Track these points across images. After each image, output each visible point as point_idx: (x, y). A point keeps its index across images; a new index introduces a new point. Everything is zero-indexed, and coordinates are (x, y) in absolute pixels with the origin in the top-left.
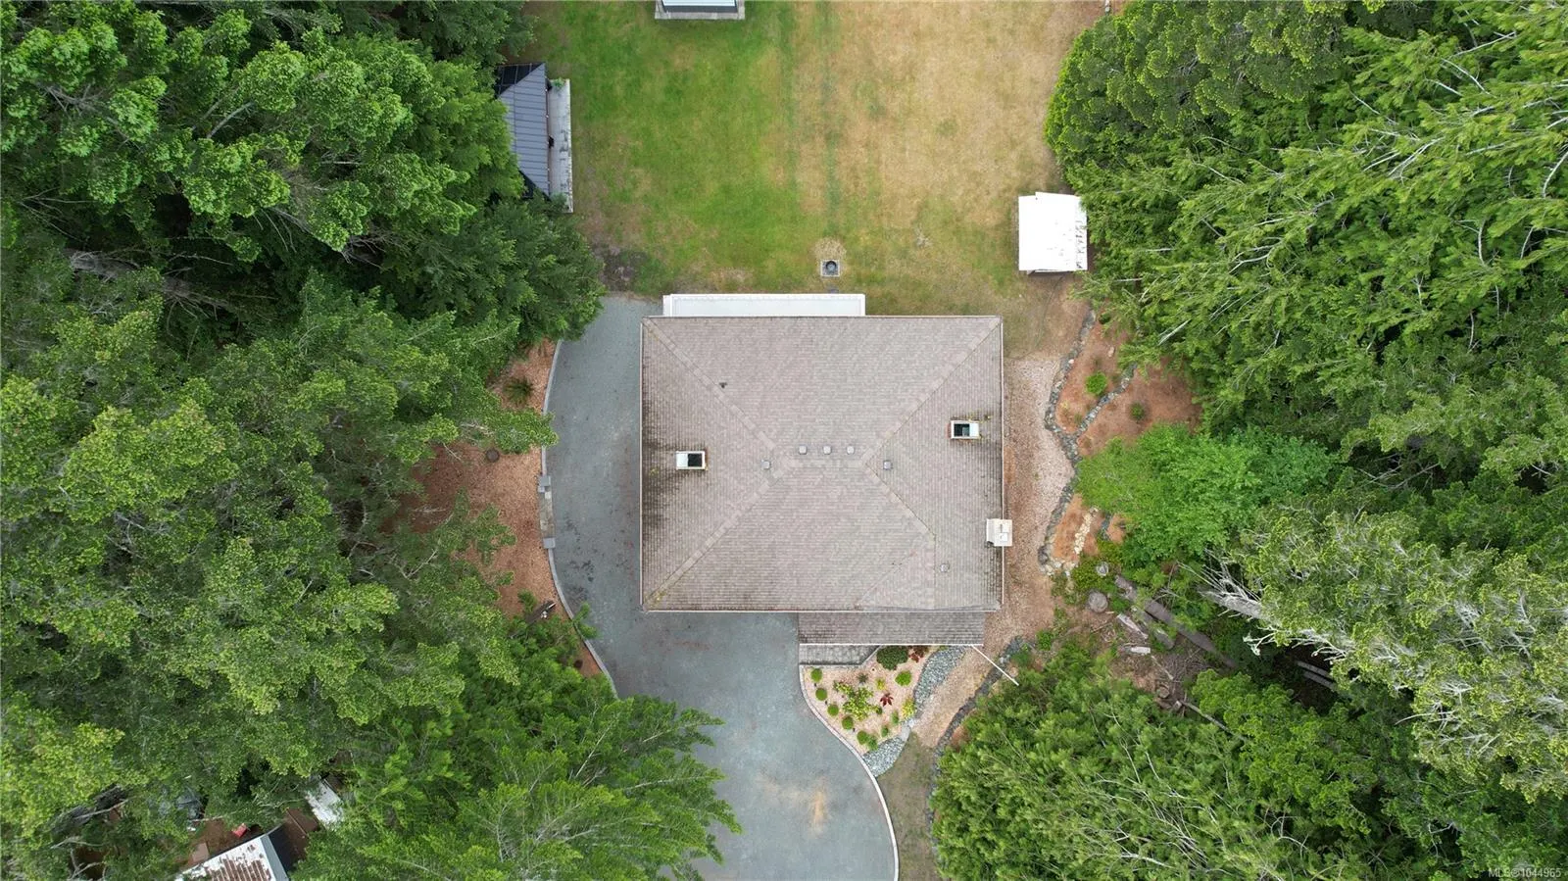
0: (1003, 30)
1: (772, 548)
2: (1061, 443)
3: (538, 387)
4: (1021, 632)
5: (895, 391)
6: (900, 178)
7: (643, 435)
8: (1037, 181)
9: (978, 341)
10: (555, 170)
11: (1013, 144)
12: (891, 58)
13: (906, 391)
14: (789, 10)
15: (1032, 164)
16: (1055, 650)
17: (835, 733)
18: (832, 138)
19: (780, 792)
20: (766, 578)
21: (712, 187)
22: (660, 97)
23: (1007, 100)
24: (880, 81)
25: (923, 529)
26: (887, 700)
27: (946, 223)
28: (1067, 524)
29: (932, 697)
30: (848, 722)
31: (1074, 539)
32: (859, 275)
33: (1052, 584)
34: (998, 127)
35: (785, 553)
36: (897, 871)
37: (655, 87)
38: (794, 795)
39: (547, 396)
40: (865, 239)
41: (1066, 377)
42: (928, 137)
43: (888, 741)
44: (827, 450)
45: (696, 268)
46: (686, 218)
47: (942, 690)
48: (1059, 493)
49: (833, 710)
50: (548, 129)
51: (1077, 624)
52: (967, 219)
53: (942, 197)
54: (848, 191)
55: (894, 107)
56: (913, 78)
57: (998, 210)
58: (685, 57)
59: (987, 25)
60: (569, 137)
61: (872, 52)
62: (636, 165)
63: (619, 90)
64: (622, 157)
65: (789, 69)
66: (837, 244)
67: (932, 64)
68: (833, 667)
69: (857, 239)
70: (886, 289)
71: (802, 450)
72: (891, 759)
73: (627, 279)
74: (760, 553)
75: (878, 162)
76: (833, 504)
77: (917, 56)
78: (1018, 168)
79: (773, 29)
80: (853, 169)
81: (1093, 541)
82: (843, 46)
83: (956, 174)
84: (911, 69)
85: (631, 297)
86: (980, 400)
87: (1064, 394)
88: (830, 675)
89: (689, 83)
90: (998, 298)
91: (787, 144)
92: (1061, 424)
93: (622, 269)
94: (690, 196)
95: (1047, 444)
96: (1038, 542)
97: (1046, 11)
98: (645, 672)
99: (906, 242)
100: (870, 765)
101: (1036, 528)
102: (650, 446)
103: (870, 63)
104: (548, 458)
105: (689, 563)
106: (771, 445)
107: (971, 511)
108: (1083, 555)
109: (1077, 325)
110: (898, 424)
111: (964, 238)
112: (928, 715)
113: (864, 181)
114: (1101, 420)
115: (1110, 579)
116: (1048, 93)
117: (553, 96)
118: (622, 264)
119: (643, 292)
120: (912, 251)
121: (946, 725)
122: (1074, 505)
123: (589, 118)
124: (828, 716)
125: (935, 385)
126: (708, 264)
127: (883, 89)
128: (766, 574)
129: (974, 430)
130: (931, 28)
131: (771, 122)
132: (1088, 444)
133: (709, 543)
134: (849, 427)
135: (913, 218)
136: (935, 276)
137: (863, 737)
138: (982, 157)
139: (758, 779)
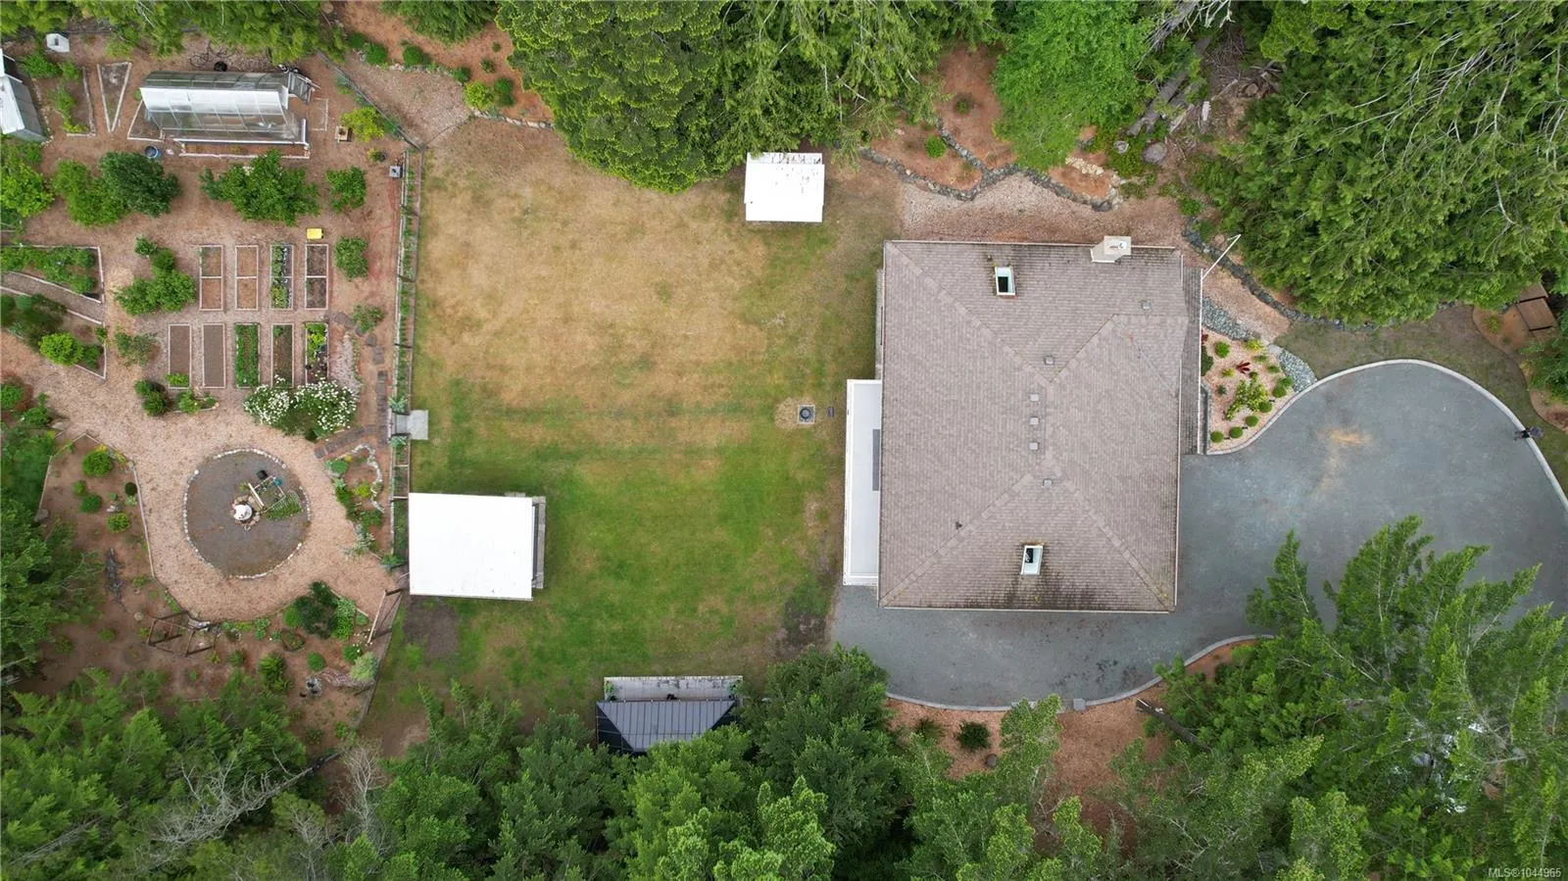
0: (563, 233)
1: (1123, 479)
2: (988, 185)
3: (922, 714)
4: (1178, 230)
5: (969, 351)
6: (715, 341)
7: (998, 607)
8: (721, 202)
9: (912, 266)
10: (699, 694)
11: (682, 225)
12: (590, 347)
13: (968, 340)
14: (537, 451)
15: (703, 207)
16: (1200, 198)
17: (1274, 419)
18: (672, 409)
19: (1330, 476)
20: (1149, 486)
21: (721, 534)
22: (625, 584)
23: (635, 230)
24: (613, 359)
25: (1109, 326)
26: (1242, 367)
27: (762, 296)
28: (1072, 181)
29: (1239, 322)
30: (1264, 407)
31: (1087, 175)
32: (814, 385)
33: (1132, 199)
34: (664, 240)
35: (1128, 467)
36: (1410, 361)
37: (615, 590)
38: (1333, 462)
39: (930, 704)
40: (777, 378)
41: (924, 178)
42: (672, 313)
43: (1283, 367)
44: (1034, 421)
45: (803, 551)
46: (750, 560)
47: (1232, 311)
48: (1039, 189)
49: (1250, 421)
50: (657, 700)
51: (1177, 175)
52: (758, 273)
53: (736, 299)
54: (726, 395)
55: (641, 345)
56: (611, 326)
57: (750, 241)
58: (585, 559)
59: (557, 249)
60: (664, 678)
61: (583, 367)
62: (695, 610)
63: (617, 627)
64: (687, 625)
65: (599, 452)
66: (782, 406)
67: (597, 305)
68: (1209, 421)
69: (777, 387)
70: (828, 357)
71: (1034, 446)
72: (1301, 365)
73: (813, 622)
74: (1127, 492)
75: (697, 363)
76: (1085, 418)
77: (589, 321)
78: (707, 221)
79: (556, 469)
80: (705, 388)
81: (1091, 156)
82: (576, 397)
83: (711, 284)
84: (603, 328)
85: (832, 618)
86: (973, 266)
87: (941, 181)
88: (1217, 424)
89: (611, 554)
90: (840, 246)
91: (677, 456)
92: (972, 185)
93: (802, 627)
94: (728, 556)
95: (989, 199)
96: (1087, 211)
97: (543, 188)
98: (1209, 610)
99: (779, 337)
100: (1306, 386)
101: (1073, 213)
102: (1011, 600)
103: (594, 369)
104: (993, 704)
105: (1134, 563)
106: (1028, 478)
107: (1086, 277)
108: (1106, 166)
109: (869, 166)
110: (1006, 349)
111: (778, 278)
112: (1258, 327)
113: (718, 379)
114: (969, 144)
115: (1133, 140)
116: (629, 187)
117: (621, 695)
118: (797, 626)
119: (826, 605)
120: (790, 331)
121: (1268, 309)
122: (1055, 175)
123: (645, 657)
124: (1257, 427)
125: (963, 311)
126: (800, 539)
127: (622, 356)
128: (1145, 486)
129: (1003, 272)
130: (560, 305)
131: (654, 472)
132: (993, 159)
133: (1117, 543)
134: (1008, 399)
135: (755, 329)
136: (816, 307)
137: (1278, 392)
138: (694, 257)
139: (1317, 498)
